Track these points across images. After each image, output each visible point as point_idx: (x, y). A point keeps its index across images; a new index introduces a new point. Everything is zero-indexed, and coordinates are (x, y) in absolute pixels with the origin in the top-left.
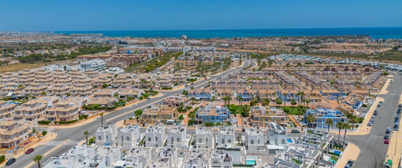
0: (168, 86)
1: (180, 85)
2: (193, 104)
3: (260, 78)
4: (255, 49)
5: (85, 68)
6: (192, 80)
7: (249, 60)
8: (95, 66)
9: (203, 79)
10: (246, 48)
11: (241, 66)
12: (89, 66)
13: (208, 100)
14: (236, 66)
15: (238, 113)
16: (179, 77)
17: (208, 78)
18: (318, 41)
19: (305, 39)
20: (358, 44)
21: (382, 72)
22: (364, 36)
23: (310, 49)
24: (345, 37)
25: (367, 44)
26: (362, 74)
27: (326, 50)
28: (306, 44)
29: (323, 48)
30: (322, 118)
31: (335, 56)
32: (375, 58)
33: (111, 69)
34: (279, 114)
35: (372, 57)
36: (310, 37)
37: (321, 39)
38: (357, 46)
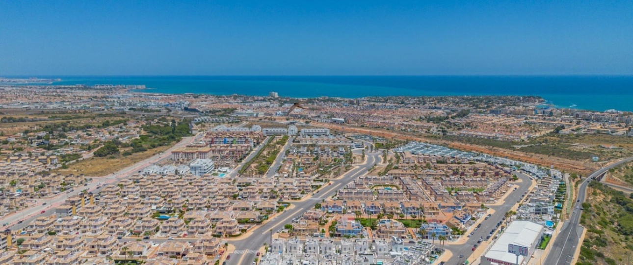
0: (296, 196)
1: (307, 193)
2: (327, 217)
3: (386, 184)
4: (379, 128)
5: (195, 170)
6: (317, 187)
7: (373, 151)
8: (206, 168)
9: (327, 184)
10: (368, 125)
11: (365, 163)
12: (199, 169)
13: (339, 212)
14: (358, 163)
15: (367, 226)
16: (304, 184)
17: (332, 183)
18: (464, 112)
19: (449, 104)
20: (515, 120)
21: (512, 177)
22: (534, 98)
23: (451, 128)
24: (506, 99)
25: (527, 120)
26: (491, 179)
27: (469, 133)
28: (447, 118)
29: (468, 126)
30: (432, 231)
31: (478, 144)
32: (522, 150)
33: (221, 170)
34: (400, 228)
35: (520, 147)
36: (458, 100)
37: (472, 103)
38: (513, 123)
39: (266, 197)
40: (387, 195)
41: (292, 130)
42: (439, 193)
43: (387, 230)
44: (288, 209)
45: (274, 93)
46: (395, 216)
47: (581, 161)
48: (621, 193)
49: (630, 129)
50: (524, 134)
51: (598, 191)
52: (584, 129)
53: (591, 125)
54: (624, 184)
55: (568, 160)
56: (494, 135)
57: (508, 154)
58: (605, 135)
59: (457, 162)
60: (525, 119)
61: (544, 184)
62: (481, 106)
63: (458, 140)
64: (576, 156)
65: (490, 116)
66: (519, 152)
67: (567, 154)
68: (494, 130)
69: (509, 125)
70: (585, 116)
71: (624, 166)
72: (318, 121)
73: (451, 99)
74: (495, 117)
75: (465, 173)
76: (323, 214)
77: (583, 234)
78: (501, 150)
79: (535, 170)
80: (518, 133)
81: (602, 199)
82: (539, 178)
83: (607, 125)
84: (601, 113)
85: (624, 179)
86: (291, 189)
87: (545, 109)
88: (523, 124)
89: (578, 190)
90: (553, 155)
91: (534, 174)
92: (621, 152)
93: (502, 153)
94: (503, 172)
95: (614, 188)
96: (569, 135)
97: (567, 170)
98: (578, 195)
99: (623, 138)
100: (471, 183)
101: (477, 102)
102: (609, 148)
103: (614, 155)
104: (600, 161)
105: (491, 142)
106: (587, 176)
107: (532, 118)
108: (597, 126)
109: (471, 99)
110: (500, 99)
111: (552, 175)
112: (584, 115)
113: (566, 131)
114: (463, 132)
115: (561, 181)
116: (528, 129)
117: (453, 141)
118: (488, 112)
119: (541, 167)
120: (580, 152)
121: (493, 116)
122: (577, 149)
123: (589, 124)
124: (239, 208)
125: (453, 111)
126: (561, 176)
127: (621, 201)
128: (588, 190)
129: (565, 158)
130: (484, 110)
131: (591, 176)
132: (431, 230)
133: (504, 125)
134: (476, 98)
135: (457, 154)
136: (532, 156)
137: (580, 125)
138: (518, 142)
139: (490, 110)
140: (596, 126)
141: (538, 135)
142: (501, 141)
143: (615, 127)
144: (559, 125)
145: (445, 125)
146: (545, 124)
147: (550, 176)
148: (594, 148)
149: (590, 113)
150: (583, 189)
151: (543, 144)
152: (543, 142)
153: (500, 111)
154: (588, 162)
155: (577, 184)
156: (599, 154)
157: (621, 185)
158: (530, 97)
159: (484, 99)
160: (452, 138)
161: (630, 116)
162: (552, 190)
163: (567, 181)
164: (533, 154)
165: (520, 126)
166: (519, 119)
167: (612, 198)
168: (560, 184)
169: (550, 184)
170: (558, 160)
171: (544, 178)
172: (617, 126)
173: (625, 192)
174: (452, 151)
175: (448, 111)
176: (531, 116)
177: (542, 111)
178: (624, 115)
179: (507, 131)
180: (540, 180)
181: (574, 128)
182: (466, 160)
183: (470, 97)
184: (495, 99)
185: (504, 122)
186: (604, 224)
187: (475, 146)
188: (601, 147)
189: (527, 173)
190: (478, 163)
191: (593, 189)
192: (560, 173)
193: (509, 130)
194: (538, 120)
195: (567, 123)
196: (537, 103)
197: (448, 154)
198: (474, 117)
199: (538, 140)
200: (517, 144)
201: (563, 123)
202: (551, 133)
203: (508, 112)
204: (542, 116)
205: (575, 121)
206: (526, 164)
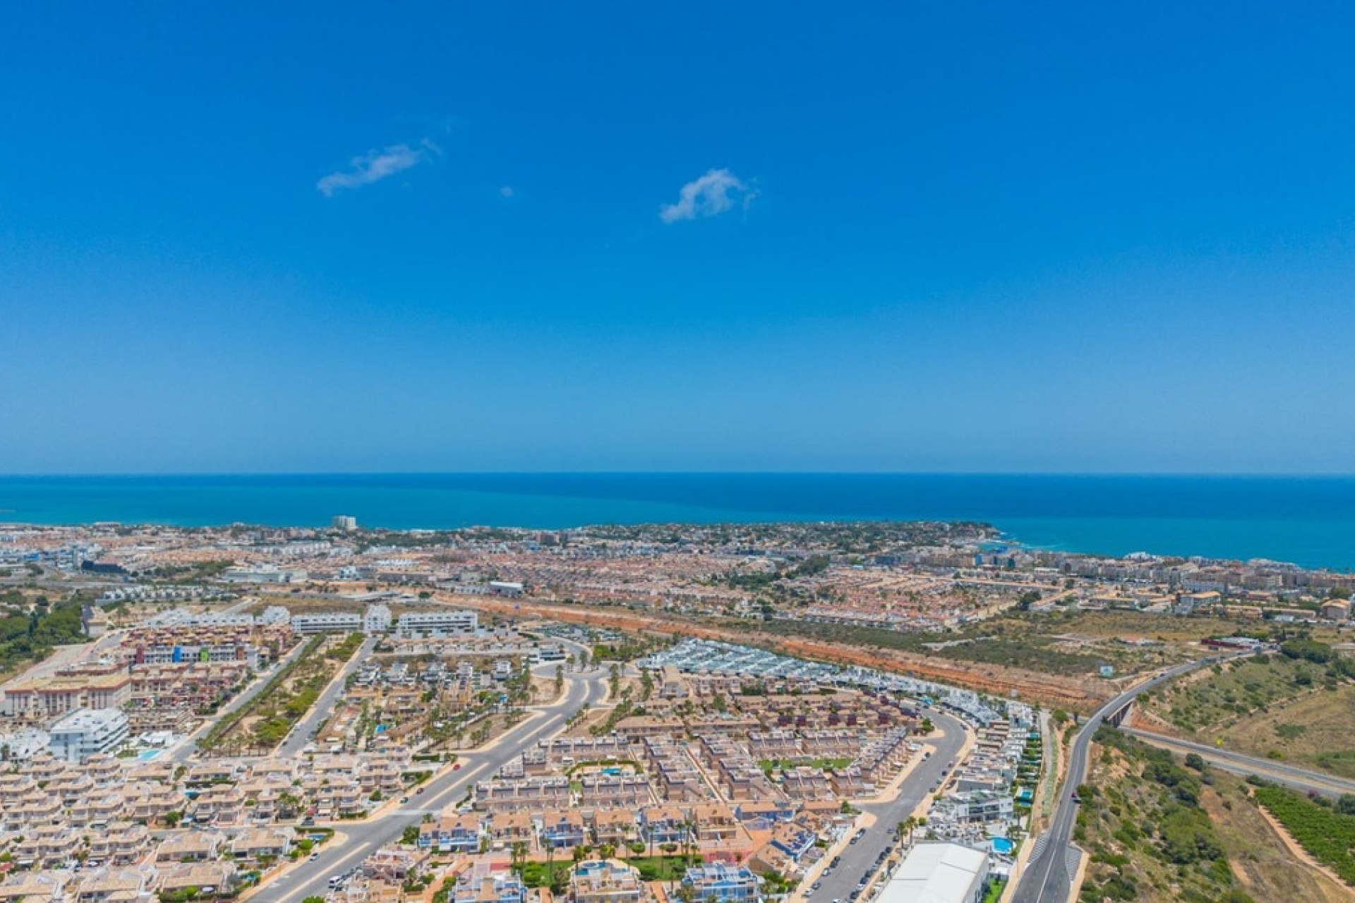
0: (356, 808)
1: (387, 798)
2: (435, 865)
3: (610, 757)
4: (609, 604)
5: (66, 745)
6: (420, 777)
7: (588, 668)
8: (100, 736)
9: (449, 768)
10: (581, 599)
11: (562, 701)
12: (80, 739)
13: (469, 849)
14: (545, 702)
15: (544, 884)
16: (382, 772)
17: (462, 762)
18: (817, 563)
19: (783, 543)
20: (933, 579)
21: (919, 726)
22: (975, 526)
23: (784, 600)
24: (915, 529)
25: (958, 580)
26: (870, 732)
27: (826, 613)
28: (777, 576)
29: (825, 596)
30: (713, 888)
31: (844, 640)
32: (947, 653)
33: (148, 739)
34: (626, 886)
35: (941, 646)
36: (804, 532)
37: (835, 540)
38: (927, 586)
39: (265, 815)
40: (605, 789)
41: (375, 619)
42: (740, 777)
43: (592, 893)
44: (326, 846)
45: (344, 517)
46: (622, 851)
47: (1076, 677)
48: (1166, 753)
49: (1178, 599)
50: (952, 614)
51: (1114, 752)
52: (1083, 598)
53: (1097, 590)
54: (1172, 730)
55: (1048, 676)
56: (881, 617)
57: (916, 664)
58: (1128, 613)
59: (791, 689)
60: (955, 577)
61: (993, 742)
62: (857, 547)
63: (800, 633)
64: (1066, 666)
65: (876, 572)
66: (938, 659)
67: (1046, 661)
68: (884, 606)
69: (918, 593)
70: (1083, 568)
71: (1169, 686)
72: (453, 590)
73: (789, 529)
74: (888, 572)
75: (808, 720)
76: (421, 857)
77: (1080, 867)
78: (899, 655)
79: (972, 705)
80: (936, 611)
81: (1122, 772)
82: (983, 725)
83: (1131, 589)
84: (1118, 559)
85: (1171, 717)
86: (341, 788)
87: (999, 552)
88: (949, 588)
89: (1070, 751)
90: (1016, 663)
91: (970, 715)
92: (1161, 653)
93: (901, 663)
94: (898, 712)
95: (1149, 742)
96: (1050, 614)
97: (1047, 702)
98: (1069, 765)
99: (1164, 618)
100: (821, 745)
101: (846, 537)
102: (1134, 644)
103: (1145, 661)
104: (1116, 675)
105: (874, 636)
106: (1090, 712)
107: (970, 575)
108: (1110, 593)
109: (834, 530)
110: (899, 528)
111: (1010, 716)
112: (1081, 565)
113: (1043, 605)
114: (812, 611)
115: (1032, 730)
116: (961, 600)
117: (786, 634)
118: (873, 560)
119: (986, 697)
120: (1074, 655)
121: (884, 570)
122: (1067, 648)
123: (1092, 586)
124: (177, 855)
125: (792, 559)
126: (1031, 718)
127: (1165, 774)
128: (1092, 750)
129: (1041, 670)
130: (863, 557)
131: (1099, 715)
132: (710, 885)
133: (906, 594)
134: (846, 526)
135: (793, 669)
136: (968, 668)
137: (1074, 590)
138: (937, 635)
139: (876, 556)
140: (1106, 591)
141: (982, 615)
142: (899, 633)
143: (1148, 594)
144: (1029, 591)
145: (771, 595)
146: (998, 587)
147: (1007, 718)
148: (1104, 644)
149: (1093, 560)
150: (1081, 745)
151: (994, 637)
152: (994, 633)
153: (899, 558)
154: (1092, 680)
155: (1068, 735)
156: (1114, 659)
157: (1165, 733)
158: (965, 525)
159: (864, 530)
160: (786, 628)
161: (1179, 567)
162: (1010, 753)
163: (1045, 729)
164: (971, 663)
165: (943, 594)
166: (942, 578)
167: (1147, 768)
168: (1028, 739)
169: (1006, 738)
170: (1026, 676)
171: (992, 725)
172: (1151, 590)
173: (1174, 750)
174: (781, 661)
175: (780, 559)
176: (968, 571)
177: (991, 556)
178: (1166, 564)
179: (912, 608)
180: (984, 730)
181: (1061, 596)
182: (812, 683)
183: (833, 525)
184: (890, 528)
185: (908, 584)
186: (1129, 836)
187: (837, 647)
188: (1120, 641)
189: (956, 712)
190: (843, 689)
191: (1102, 747)
192: (1029, 710)
193: (917, 604)
194: (983, 580)
195: (1046, 587)
196: (982, 539)
197: (772, 670)
198: (841, 575)
199: (982, 627)
200: (933, 638)
201: (1038, 585)
202: (1011, 609)
203: (917, 560)
204: (992, 569)
205: (1062, 580)
206: (952, 689)
